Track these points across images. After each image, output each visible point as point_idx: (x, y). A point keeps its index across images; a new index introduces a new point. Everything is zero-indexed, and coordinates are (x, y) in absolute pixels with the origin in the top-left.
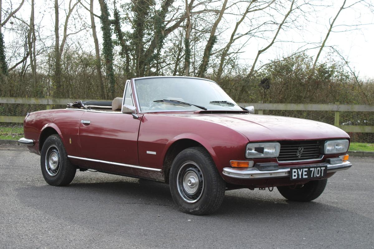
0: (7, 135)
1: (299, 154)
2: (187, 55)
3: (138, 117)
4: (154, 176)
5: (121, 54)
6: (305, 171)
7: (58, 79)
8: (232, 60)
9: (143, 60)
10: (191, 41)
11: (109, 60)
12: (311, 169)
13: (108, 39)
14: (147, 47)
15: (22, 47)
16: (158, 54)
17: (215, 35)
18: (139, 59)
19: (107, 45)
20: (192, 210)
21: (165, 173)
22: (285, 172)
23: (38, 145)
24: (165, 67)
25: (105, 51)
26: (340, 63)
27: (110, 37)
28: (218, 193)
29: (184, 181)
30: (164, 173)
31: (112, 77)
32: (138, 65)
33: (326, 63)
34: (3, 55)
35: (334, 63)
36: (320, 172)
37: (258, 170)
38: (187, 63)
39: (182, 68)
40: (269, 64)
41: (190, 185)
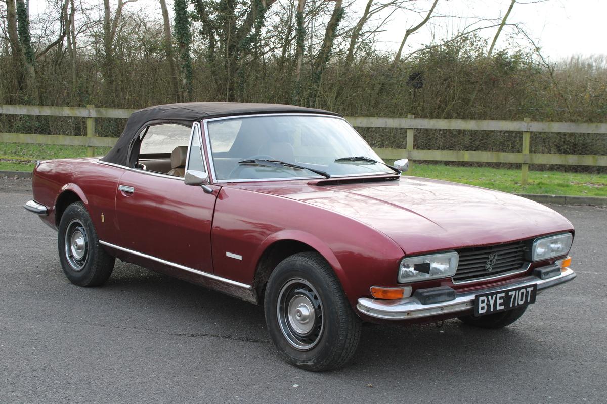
0: (29, 162)
1: (489, 266)
2: (300, 37)
3: (211, 190)
4: (239, 294)
5: (202, 33)
6: (501, 298)
7: (109, 72)
8: (366, 44)
9: (235, 44)
10: (307, 15)
11: (183, 43)
12: (510, 294)
13: (182, 12)
14: (240, 23)
15: (56, 21)
16: (258, 33)
17: (342, 6)
18: (228, 42)
19: (181, 22)
20: (302, 363)
21: (257, 292)
22: (467, 303)
23: (53, 215)
24: (267, 52)
25: (178, 30)
26: (527, 50)
27: (184, 8)
28: (348, 341)
29: (290, 312)
30: (255, 291)
31: (188, 69)
32: (227, 51)
33: (507, 49)
34: (26, 35)
35: (519, 49)
36: (526, 296)
37: (419, 302)
38: (299, 49)
39: (293, 56)
40: (422, 50)
41: (299, 318)
